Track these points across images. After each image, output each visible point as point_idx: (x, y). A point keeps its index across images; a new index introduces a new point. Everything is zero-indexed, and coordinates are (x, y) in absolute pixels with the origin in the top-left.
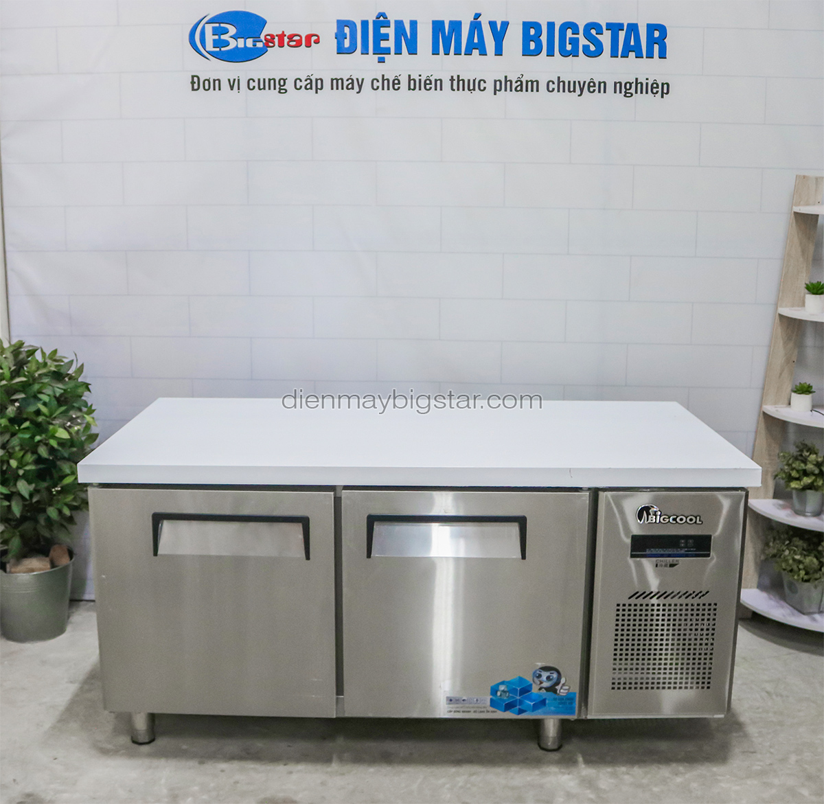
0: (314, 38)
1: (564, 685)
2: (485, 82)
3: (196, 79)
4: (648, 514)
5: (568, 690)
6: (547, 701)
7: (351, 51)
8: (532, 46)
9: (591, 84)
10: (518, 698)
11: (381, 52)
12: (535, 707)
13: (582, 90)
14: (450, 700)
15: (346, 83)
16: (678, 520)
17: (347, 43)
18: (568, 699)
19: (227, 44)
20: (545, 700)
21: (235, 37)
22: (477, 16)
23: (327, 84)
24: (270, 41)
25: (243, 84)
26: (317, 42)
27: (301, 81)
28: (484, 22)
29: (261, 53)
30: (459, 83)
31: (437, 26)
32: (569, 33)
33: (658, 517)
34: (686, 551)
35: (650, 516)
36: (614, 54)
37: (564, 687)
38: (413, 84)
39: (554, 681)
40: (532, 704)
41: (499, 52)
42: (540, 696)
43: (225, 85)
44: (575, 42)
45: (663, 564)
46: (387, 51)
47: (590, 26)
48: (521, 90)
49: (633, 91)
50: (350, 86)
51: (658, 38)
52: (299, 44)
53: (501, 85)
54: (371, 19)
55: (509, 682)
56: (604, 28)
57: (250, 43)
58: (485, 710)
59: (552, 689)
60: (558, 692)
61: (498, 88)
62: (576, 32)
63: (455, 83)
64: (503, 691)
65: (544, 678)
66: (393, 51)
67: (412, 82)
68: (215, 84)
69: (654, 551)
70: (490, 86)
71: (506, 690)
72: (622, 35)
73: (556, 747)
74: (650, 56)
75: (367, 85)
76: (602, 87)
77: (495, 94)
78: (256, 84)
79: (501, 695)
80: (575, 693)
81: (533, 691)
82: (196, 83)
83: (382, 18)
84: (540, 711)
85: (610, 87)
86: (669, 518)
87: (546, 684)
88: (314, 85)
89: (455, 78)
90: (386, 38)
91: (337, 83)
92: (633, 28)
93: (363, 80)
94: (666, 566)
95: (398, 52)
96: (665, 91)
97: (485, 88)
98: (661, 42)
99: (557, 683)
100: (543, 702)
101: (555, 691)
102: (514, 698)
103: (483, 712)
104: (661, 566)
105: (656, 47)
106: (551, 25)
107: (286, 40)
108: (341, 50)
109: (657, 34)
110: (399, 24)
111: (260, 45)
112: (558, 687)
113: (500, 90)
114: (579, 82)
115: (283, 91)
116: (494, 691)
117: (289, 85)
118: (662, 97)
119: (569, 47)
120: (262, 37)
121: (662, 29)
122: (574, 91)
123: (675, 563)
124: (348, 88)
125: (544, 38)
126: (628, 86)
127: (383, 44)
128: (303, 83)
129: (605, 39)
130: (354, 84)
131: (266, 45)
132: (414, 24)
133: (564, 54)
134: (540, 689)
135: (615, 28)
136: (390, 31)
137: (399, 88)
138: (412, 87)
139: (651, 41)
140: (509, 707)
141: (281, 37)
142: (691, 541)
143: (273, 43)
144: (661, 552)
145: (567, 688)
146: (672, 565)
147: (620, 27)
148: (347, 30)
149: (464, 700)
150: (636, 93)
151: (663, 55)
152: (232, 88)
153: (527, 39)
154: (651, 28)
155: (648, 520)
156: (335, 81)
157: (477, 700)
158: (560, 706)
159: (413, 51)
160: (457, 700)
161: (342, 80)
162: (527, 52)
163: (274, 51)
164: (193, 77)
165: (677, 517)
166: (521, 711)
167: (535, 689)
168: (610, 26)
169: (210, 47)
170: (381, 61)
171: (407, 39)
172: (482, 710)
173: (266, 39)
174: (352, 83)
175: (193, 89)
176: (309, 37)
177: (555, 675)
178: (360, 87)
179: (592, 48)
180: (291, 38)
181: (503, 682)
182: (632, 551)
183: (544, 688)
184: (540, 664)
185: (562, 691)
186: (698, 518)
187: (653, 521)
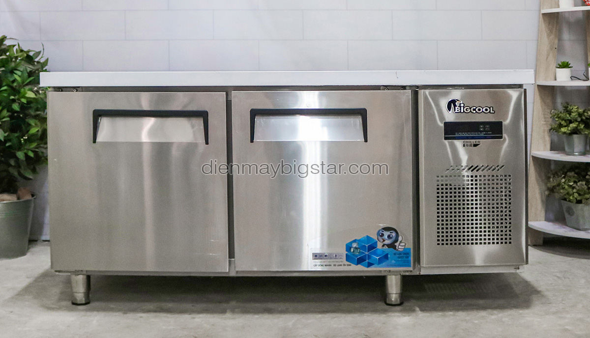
1: (401, 242)
4: (455, 106)
5: (405, 246)
6: (389, 256)
10: (367, 253)
12: (380, 261)
14: (316, 256)
16: (477, 110)
18: (405, 254)
20: (387, 254)
33: (462, 108)
34: (485, 134)
35: (456, 108)
37: (401, 244)
39: (394, 239)
40: (378, 258)
42: (383, 252)
45: (469, 144)
55: (359, 240)
58: (342, 264)
59: (392, 246)
60: (397, 248)
64: (356, 248)
65: (386, 237)
69: (461, 135)
73: (398, 302)
79: (354, 252)
80: (410, 249)
81: (378, 248)
84: (384, 264)
86: (470, 108)
87: (388, 242)
94: (471, 146)
99: (396, 241)
100: (386, 257)
101: (394, 247)
102: (364, 253)
103: (341, 265)
104: (468, 146)
112: (397, 244)
116: (348, 248)
123: (477, 143)
134: (383, 246)
140: (360, 261)
142: (488, 126)
144: (466, 135)
145: (403, 244)
146: (475, 145)
149: (325, 256)
155: (455, 110)
157: (336, 256)
158: (400, 260)
160: (320, 256)
165: (476, 108)
166: (370, 265)
167: (379, 245)
172: (340, 264)
177: (394, 234)
181: (355, 241)
182: (445, 135)
183: (386, 245)
184: (382, 225)
185: (400, 247)
186: (491, 108)
187: (459, 111)
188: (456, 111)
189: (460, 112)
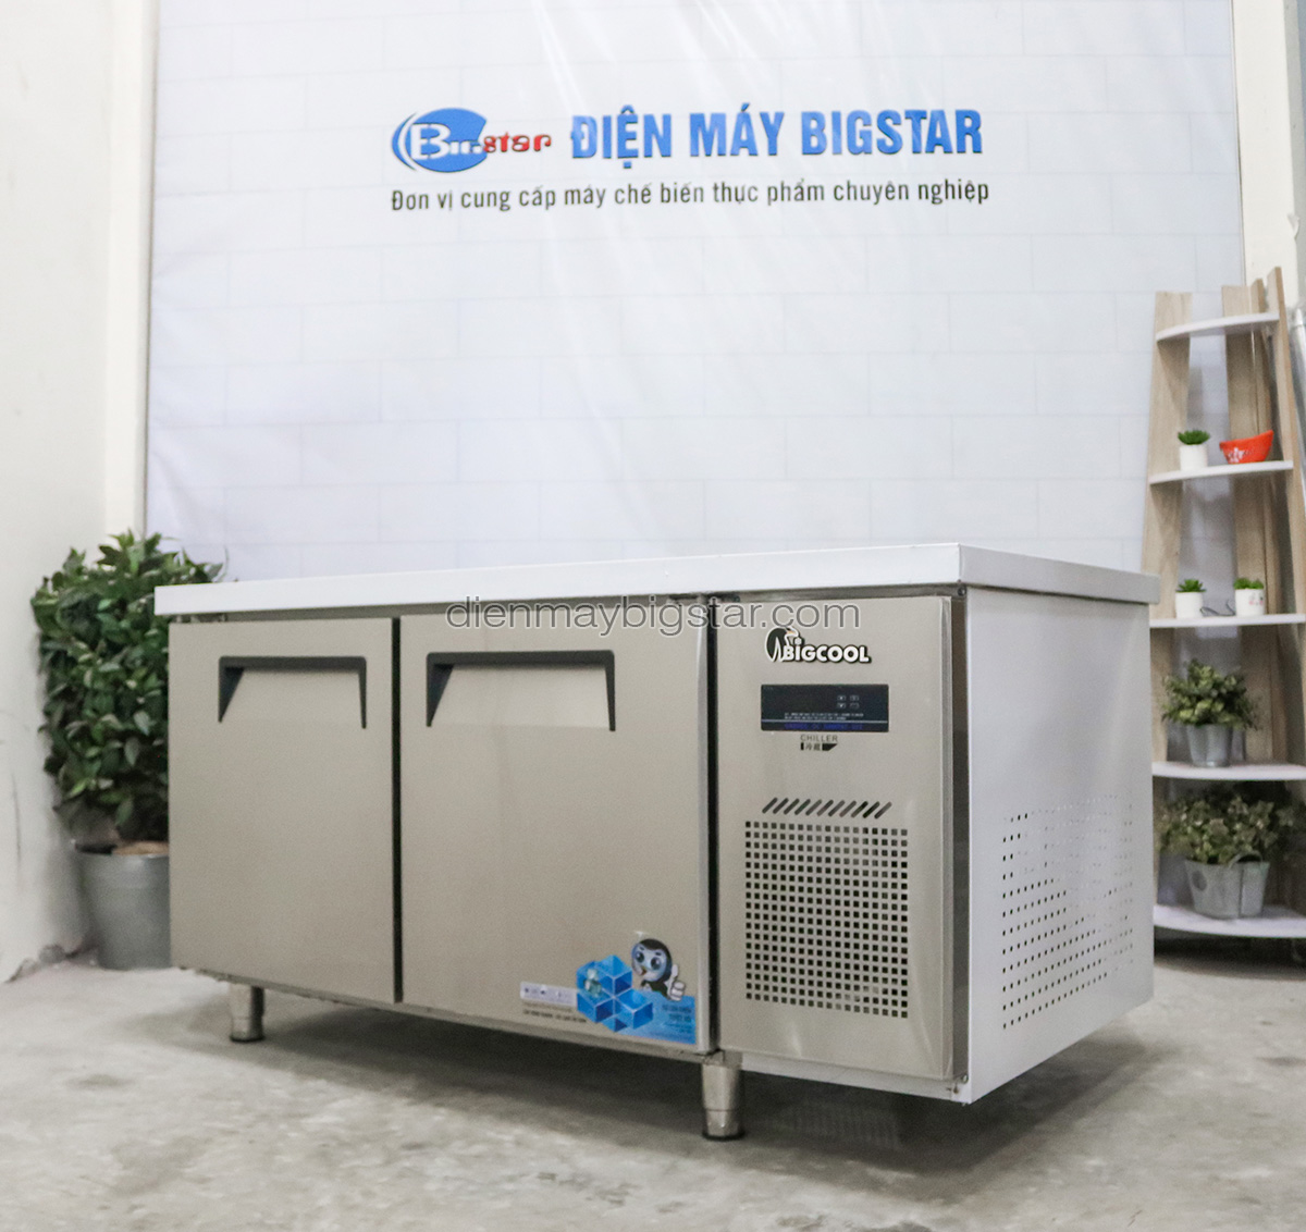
0: (544, 140)
1: (676, 979)
2: (755, 189)
3: (398, 196)
4: (783, 644)
5: (683, 990)
6: (654, 1011)
7: (592, 153)
8: (814, 142)
9: (889, 189)
10: (613, 997)
11: (627, 155)
12: (638, 1019)
13: (878, 196)
15: (583, 195)
16: (830, 654)
17: (585, 145)
18: (684, 1009)
19: (436, 150)
20: (650, 1006)
21: (448, 141)
22: (745, 107)
23: (560, 197)
24: (490, 145)
25: (457, 200)
26: (548, 144)
27: (527, 194)
28: (753, 112)
29: (478, 160)
30: (725, 192)
31: (697, 121)
32: (859, 125)
33: (798, 649)
34: (848, 718)
35: (785, 648)
36: (916, 151)
38: (667, 195)
39: (663, 969)
40: (634, 1011)
41: (773, 152)
42: (643, 999)
43: (434, 202)
44: (866, 136)
45: (812, 743)
46: (634, 154)
47: (884, 116)
48: (802, 199)
49: (942, 195)
50: (588, 199)
51: (970, 127)
52: (526, 148)
53: (777, 193)
54: (615, 113)
55: (600, 965)
56: (903, 116)
57: (465, 147)
58: (571, 1016)
59: (659, 986)
60: (668, 992)
61: (773, 196)
62: (867, 123)
63: (719, 192)
64: (594, 982)
65: (647, 963)
66: (641, 153)
67: (666, 193)
68: (422, 201)
69: (796, 717)
70: (763, 194)
71: (596, 979)
72: (925, 124)
74: (961, 150)
75: (609, 198)
76: (903, 191)
77: (769, 204)
78: (472, 200)
79: (590, 990)
81: (633, 987)
82: (397, 201)
83: (628, 113)
84: (644, 1027)
85: (914, 193)
86: (815, 651)
87: (652, 975)
88: (544, 199)
89: (720, 185)
90: (633, 137)
91: (572, 195)
92: (939, 116)
93: (604, 191)
94: (817, 747)
95: (648, 155)
96: (983, 194)
97: (756, 199)
98: (974, 131)
99: (666, 975)
100: (648, 1011)
101: (664, 991)
102: (608, 996)
103: (568, 1019)
104: (809, 747)
105: (969, 140)
106: (836, 117)
107: (510, 143)
108: (578, 154)
109: (968, 123)
110: (649, 120)
111: (478, 150)
112: (668, 983)
113: (776, 199)
114: (874, 188)
115: (504, 207)
116: (581, 979)
117: (513, 201)
118: (980, 202)
119: (859, 143)
120: (481, 140)
121: (975, 116)
122: (869, 198)
123: (831, 742)
124: (586, 202)
125: (828, 131)
126: (936, 190)
127: (630, 145)
128: (530, 198)
129: (905, 130)
130: (591, 196)
131: (486, 151)
132: (667, 119)
133: (854, 151)
134: (644, 983)
135: (917, 116)
136: (638, 128)
137: (649, 201)
138: (666, 198)
139: (962, 132)
140: (603, 1013)
141: (504, 140)
143: (494, 146)
144: (806, 718)
145: (680, 985)
146: (827, 747)
147: (921, 115)
148: (585, 129)
150: (947, 197)
151: (977, 150)
152: (442, 205)
153: (807, 134)
154: (961, 115)
155: (782, 656)
156: (570, 195)
157: (560, 995)
158: (673, 1022)
159: (666, 153)
161: (578, 192)
162: (808, 150)
163: (495, 157)
164: (395, 193)
165: (828, 648)
166: (619, 1026)
167: (636, 981)
168: (909, 115)
169: (416, 153)
170: (627, 166)
171: (659, 137)
172: (567, 1014)
173: (486, 143)
174: (591, 195)
175: (395, 208)
176: (538, 140)
177: (662, 959)
178: (601, 200)
179: (889, 143)
180: (516, 140)
181: (592, 965)
182: (763, 718)
183: (649, 982)
184: (641, 934)
185: (674, 991)
186: (862, 649)
187: (792, 657)
188: (785, 657)
189: (794, 660)
